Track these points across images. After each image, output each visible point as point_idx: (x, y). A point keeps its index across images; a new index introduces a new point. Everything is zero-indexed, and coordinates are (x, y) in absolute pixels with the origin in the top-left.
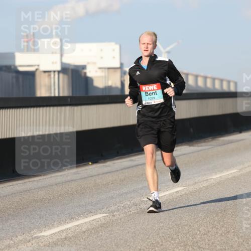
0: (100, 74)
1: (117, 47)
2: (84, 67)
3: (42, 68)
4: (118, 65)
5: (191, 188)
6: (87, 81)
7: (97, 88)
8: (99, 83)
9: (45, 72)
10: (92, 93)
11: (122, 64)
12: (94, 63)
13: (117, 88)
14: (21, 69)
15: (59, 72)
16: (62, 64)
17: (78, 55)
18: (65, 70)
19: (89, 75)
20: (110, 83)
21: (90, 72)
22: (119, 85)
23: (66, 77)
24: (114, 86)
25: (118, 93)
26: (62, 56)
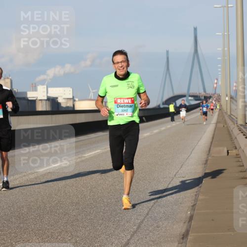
0: (64, 101)
1: (71, 89)
2: (57, 98)
3: (39, 98)
4: (72, 97)
5: (104, 151)
6: (59, 104)
7: (63, 107)
8: (63, 105)
9: (40, 100)
10: (60, 109)
11: (73, 97)
12: (61, 96)
13: (71, 107)
14: (30, 99)
15: (46, 100)
16: (47, 97)
17: (54, 92)
18: (49, 99)
19: (59, 101)
20: (68, 105)
21: (60, 100)
22: (72, 106)
23: (49, 102)
24: (70, 106)
25: (72, 109)
26: (47, 93)
